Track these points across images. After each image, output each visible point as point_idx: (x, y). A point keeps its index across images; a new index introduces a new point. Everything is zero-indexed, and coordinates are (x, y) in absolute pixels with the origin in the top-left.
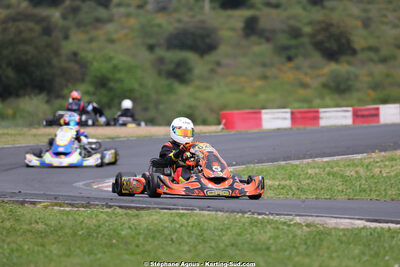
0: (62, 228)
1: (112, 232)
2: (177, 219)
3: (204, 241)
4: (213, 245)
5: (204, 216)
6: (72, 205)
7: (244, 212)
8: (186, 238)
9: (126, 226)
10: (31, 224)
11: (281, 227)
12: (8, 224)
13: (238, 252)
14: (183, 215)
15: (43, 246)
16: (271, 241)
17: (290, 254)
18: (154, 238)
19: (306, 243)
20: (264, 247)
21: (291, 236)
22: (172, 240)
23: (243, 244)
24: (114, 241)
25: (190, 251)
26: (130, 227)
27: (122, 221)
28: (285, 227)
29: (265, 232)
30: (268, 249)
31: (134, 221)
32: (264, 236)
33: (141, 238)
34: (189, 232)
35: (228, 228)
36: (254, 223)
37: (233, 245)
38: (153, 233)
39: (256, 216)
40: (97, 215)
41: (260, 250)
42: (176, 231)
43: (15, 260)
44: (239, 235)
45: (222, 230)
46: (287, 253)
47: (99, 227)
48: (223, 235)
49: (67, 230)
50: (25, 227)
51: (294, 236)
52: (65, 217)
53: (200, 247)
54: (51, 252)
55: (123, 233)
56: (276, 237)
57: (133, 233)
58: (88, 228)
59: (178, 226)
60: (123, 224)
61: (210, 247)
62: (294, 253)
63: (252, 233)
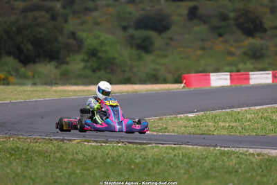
0: (95, 158)
1: (129, 160)
2: (171, 151)
3: (192, 166)
4: (199, 168)
5: (188, 149)
6: (96, 142)
7: (216, 146)
8: (179, 165)
9: (138, 156)
10: (73, 155)
11: (241, 156)
12: (58, 155)
13: (217, 174)
14: (174, 148)
15: (87, 170)
16: (237, 166)
17: (252, 176)
18: (158, 164)
19: (261, 168)
20: (234, 171)
21: (249, 162)
22: (170, 165)
23: (219, 168)
24: (133, 167)
25: (185, 173)
26: (140, 157)
27: (135, 153)
28: (243, 156)
29: (231, 160)
30: (237, 171)
31: (143, 152)
32: (233, 162)
33: (150, 165)
34: (181, 160)
35: (207, 157)
36: (223, 154)
37: (212, 169)
38: (157, 161)
39: (223, 149)
40: (117, 149)
41: (232, 172)
42: (172, 160)
43: (73, 180)
44: (215, 162)
45: (202, 158)
46: (250, 174)
47: (120, 156)
48: (204, 162)
49: (99, 159)
50: (70, 157)
51: (251, 163)
52: (96, 150)
53: (191, 170)
54: (95, 174)
55: (137, 161)
56: (240, 163)
57: (144, 161)
58: (113, 158)
59: (172, 156)
60: (136, 155)
61: (197, 170)
62: (254, 174)
63: (223, 161)
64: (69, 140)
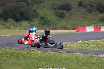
0: (43, 57)
1: (55, 58)
2: (71, 55)
3: (79, 61)
4: (81, 62)
5: (78, 55)
6: (43, 51)
7: (88, 54)
9: (59, 57)
10: (34, 56)
12: (29, 56)
13: (88, 64)
14: (72, 54)
15: (40, 62)
16: (96, 61)
17: (101, 65)
18: (66, 60)
20: (94, 63)
21: (100, 60)
22: (71, 61)
23: (89, 62)
24: (57, 61)
25: (76, 64)
26: (60, 57)
27: (58, 55)
28: (98, 58)
29: (94, 59)
30: (96, 63)
31: (60, 55)
32: (94, 60)
33: (63, 60)
34: (75, 59)
35: (84, 58)
36: (90, 57)
37: (86, 62)
38: (66, 59)
39: (91, 55)
40: (51, 54)
41: (94, 64)
42: (71, 58)
43: (34, 65)
44: (87, 60)
45: (83, 58)
46: (101, 64)
47: (52, 57)
49: (44, 58)
50: (33, 57)
51: (101, 60)
52: (43, 54)
53: (78, 63)
54: (42, 63)
55: (58, 59)
56: (97, 60)
57: (61, 59)
58: (49, 57)
59: (71, 57)
60: (58, 56)
61: (81, 63)
62: (102, 64)
63: (90, 59)
64: (33, 50)
